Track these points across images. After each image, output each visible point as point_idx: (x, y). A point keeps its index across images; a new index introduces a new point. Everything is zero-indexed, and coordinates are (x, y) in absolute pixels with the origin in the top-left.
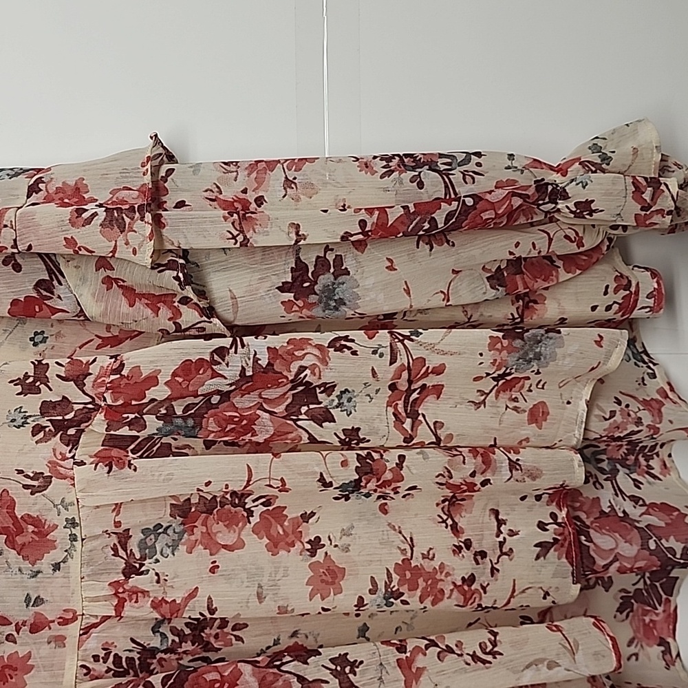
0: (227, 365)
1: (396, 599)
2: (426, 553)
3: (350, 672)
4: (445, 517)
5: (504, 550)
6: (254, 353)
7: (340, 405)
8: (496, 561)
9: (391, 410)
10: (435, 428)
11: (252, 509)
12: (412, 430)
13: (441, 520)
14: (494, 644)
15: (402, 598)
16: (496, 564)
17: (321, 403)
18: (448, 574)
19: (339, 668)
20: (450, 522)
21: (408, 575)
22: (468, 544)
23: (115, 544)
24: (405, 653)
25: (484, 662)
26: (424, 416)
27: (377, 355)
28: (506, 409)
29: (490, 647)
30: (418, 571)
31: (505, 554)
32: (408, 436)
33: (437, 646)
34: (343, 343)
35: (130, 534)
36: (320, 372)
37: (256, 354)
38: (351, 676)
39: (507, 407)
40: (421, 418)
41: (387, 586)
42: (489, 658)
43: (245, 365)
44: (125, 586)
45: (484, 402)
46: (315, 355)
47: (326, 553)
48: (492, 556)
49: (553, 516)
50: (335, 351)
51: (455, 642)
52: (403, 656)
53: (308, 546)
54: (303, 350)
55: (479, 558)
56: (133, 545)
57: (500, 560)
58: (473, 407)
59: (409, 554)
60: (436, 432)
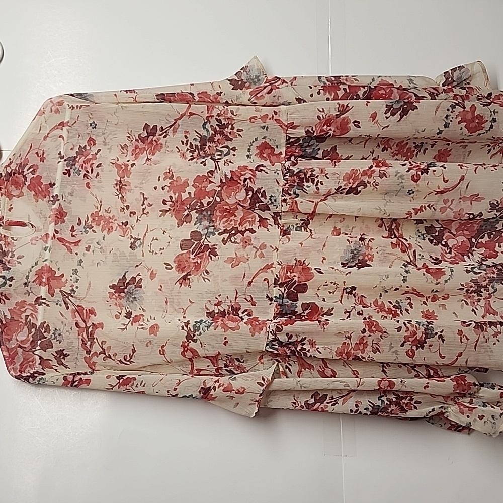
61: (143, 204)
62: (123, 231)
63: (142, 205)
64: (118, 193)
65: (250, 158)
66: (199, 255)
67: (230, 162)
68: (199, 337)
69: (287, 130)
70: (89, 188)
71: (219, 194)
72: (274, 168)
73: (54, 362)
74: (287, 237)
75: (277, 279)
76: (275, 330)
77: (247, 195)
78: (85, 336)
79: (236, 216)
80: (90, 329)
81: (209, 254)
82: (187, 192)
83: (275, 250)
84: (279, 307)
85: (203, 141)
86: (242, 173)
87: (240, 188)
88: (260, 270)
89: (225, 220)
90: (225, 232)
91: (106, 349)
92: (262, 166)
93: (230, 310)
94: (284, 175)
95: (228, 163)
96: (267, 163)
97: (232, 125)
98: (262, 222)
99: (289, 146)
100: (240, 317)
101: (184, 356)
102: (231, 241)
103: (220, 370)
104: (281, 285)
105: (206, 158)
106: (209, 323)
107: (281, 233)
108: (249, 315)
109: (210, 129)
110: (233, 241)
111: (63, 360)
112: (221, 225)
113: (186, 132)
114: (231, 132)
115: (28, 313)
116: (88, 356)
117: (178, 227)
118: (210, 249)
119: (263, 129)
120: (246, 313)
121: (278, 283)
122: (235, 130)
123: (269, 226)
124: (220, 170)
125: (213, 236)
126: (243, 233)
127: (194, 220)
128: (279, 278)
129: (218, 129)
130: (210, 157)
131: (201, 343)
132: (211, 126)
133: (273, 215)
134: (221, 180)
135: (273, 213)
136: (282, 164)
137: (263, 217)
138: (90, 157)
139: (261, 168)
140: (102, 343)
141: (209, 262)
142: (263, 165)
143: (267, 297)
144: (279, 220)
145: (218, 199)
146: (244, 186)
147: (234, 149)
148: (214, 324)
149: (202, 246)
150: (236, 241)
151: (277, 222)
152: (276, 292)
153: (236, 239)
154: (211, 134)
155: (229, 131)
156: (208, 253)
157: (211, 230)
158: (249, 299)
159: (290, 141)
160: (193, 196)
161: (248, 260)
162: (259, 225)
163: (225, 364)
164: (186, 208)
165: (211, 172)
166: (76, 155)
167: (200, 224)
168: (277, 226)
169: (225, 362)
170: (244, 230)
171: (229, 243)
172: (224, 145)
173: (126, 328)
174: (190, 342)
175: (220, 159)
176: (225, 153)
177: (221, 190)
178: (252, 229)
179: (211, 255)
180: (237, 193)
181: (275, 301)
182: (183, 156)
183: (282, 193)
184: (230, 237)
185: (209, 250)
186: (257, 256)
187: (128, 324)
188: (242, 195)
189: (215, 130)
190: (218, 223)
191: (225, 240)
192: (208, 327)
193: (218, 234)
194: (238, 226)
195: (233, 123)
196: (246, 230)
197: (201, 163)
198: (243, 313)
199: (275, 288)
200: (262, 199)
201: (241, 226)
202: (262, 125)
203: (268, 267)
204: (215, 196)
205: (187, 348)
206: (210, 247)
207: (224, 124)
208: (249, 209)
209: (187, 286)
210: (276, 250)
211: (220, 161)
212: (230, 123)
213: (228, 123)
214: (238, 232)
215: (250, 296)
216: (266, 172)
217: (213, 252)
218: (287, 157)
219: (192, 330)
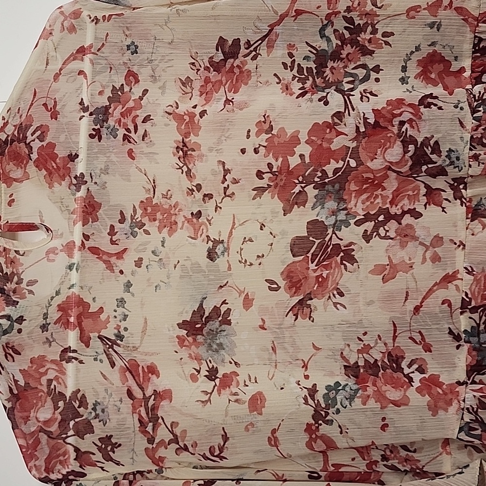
61: (225, 180)
62: (195, 230)
63: (223, 183)
64: (181, 165)
65: (407, 83)
66: (324, 263)
67: (371, 93)
68: (335, 417)
69: (478, 26)
70: (133, 158)
71: (355, 154)
72: (453, 99)
73: (98, 456)
74: (480, 222)
75: (468, 300)
76: (475, 407)
77: (406, 152)
78: (143, 414)
79: (384, 189)
80: (151, 402)
81: (341, 261)
82: (297, 156)
83: (459, 246)
84: (474, 353)
85: (322, 59)
86: (395, 112)
87: (392, 141)
88: (434, 286)
89: (365, 196)
90: (367, 218)
91: (179, 435)
92: (431, 96)
93: (386, 360)
94: (474, 111)
95: (368, 95)
96: (438, 91)
97: (373, 26)
98: (432, 195)
99: (478, 54)
100: (405, 376)
101: (312, 449)
102: (379, 235)
103: (374, 466)
104: (474, 310)
105: (327, 90)
106: (351, 390)
107: (467, 215)
108: (421, 370)
109: (333, 37)
110: (383, 235)
111: (111, 453)
112: (358, 207)
113: (291, 46)
114: (370, 39)
115: (51, 375)
116: (150, 446)
117: (284, 215)
118: (343, 251)
119: (431, 28)
120: (415, 366)
121: (469, 307)
122: (379, 36)
123: (445, 202)
124: (353, 110)
125: (347, 227)
126: (398, 218)
127: (311, 201)
128: (470, 299)
129: (347, 35)
130: (334, 87)
131: (340, 426)
132: (335, 31)
133: (452, 183)
134: (358, 128)
135: (453, 179)
136: (467, 90)
137: (434, 188)
138: (131, 104)
139: (430, 100)
140: (171, 426)
141: (342, 275)
142: (432, 94)
143: (451, 332)
144: (463, 191)
145: (353, 164)
146: (399, 135)
147: (377, 69)
148: (360, 391)
149: (328, 246)
150: (388, 234)
151: (459, 194)
152: (464, 323)
153: (387, 231)
154: (334, 46)
155: (369, 38)
156: (339, 259)
157: (342, 216)
158: (418, 338)
159: (481, 46)
160: (307, 160)
161: (412, 267)
162: (426, 201)
163: (382, 455)
164: (297, 182)
165: (339, 115)
166: (108, 104)
167: (323, 208)
168: (458, 201)
169: (383, 453)
170: (399, 212)
171: (375, 240)
172: (359, 63)
173: (209, 400)
174: (321, 424)
175: (352, 90)
176: (360, 78)
177: (357, 147)
178: (415, 209)
179: (344, 262)
180: (386, 149)
181: (465, 342)
182: (287, 89)
183: (471, 145)
184: (376, 228)
185: (342, 254)
186: (428, 260)
187: (213, 391)
188: (395, 152)
189: (341, 37)
190: (353, 202)
191: (369, 233)
192: (351, 399)
193: (355, 223)
194: (388, 206)
195: (376, 22)
196: (404, 213)
197: (320, 100)
198: (409, 366)
199: (462, 316)
200: (434, 157)
201: (394, 206)
202: (429, 21)
203: (449, 279)
204: (348, 159)
205: (316, 435)
206: (343, 248)
207: (359, 24)
208: (408, 176)
209: (308, 318)
210: (462, 247)
211: (351, 93)
212: (369, 22)
213: (367, 22)
214: (389, 217)
215: (420, 332)
216: (440, 108)
217: (349, 256)
218: (475, 75)
219: (323, 405)
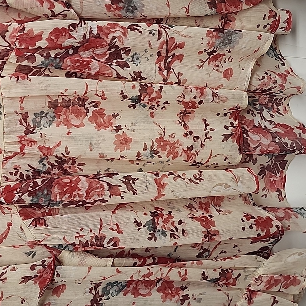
0: (77, 32)
1: (155, 155)
2: (171, 135)
3: (132, 183)
4: (181, 121)
5: (207, 137)
6: (90, 27)
7: (133, 61)
8: (203, 141)
9: (158, 66)
10: (178, 75)
11: (88, 108)
12: (167, 75)
13: (179, 122)
14: (200, 175)
15: (158, 154)
16: (203, 142)
17: (123, 59)
18: (180, 145)
19: (127, 181)
20: (183, 123)
21: (162, 144)
22: (191, 133)
23: (20, 119)
24: (159, 176)
25: (195, 183)
26: (173, 70)
27: (152, 34)
28: (213, 70)
29: (198, 177)
30: (166, 142)
31: (208, 138)
32: (165, 78)
33: (173, 174)
34: (135, 27)
35: (28, 115)
36: (123, 40)
37: (91, 28)
38: (132, 184)
39: (213, 69)
40: (172, 70)
41: (152, 148)
42: (198, 181)
43: (85, 33)
44: (25, 137)
45: (202, 66)
46: (121, 31)
47: (124, 132)
48: (202, 138)
49: (232, 124)
50: (131, 30)
51: (182, 174)
52: (157, 178)
53: (115, 128)
54: (115, 28)
55: (195, 139)
56: (30, 120)
57: (205, 140)
58: (197, 67)
59: (163, 136)
60: (179, 77)
